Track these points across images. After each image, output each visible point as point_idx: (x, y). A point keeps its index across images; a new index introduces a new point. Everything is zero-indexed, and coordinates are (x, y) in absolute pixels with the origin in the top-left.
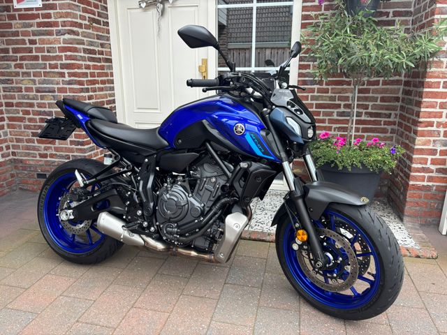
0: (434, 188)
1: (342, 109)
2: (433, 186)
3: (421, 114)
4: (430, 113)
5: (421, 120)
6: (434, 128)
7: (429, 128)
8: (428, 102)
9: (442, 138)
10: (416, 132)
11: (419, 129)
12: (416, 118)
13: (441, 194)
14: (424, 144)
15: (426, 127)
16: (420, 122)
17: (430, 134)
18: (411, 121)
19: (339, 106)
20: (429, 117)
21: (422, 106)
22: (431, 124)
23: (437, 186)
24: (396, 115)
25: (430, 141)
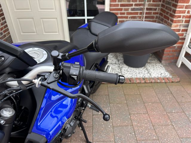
0: (177, 47)
1: (134, 7)
2: (176, 46)
3: (176, 12)
4: (180, 11)
5: (176, 15)
6: (181, 19)
7: (179, 19)
8: (180, 5)
9: (184, 23)
10: (172, 21)
11: (175, 19)
12: (173, 14)
13: (179, 49)
14: (175, 27)
15: (178, 18)
16: (176, 16)
17: (179, 22)
18: (169, 14)
19: (132, 5)
20: (180, 13)
21: (177, 7)
22: (180, 17)
23: (178, 46)
24: (159, 9)
25: (178, 25)
